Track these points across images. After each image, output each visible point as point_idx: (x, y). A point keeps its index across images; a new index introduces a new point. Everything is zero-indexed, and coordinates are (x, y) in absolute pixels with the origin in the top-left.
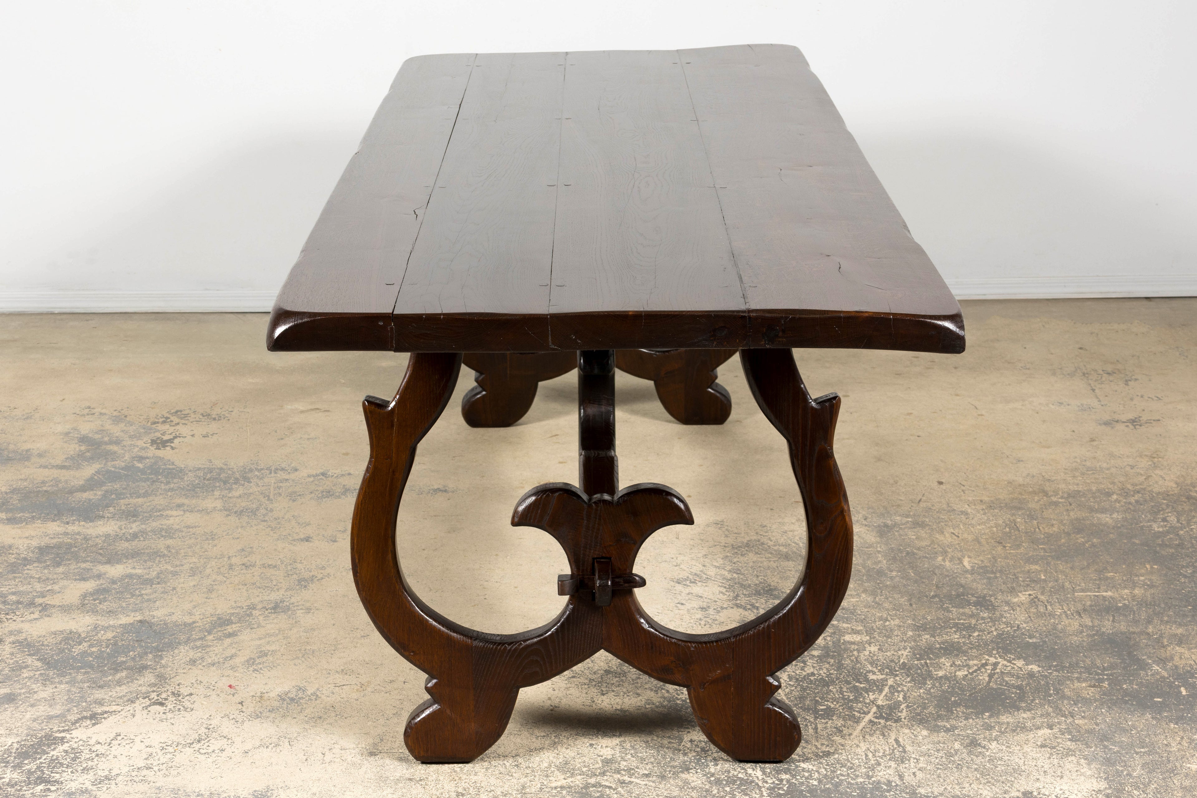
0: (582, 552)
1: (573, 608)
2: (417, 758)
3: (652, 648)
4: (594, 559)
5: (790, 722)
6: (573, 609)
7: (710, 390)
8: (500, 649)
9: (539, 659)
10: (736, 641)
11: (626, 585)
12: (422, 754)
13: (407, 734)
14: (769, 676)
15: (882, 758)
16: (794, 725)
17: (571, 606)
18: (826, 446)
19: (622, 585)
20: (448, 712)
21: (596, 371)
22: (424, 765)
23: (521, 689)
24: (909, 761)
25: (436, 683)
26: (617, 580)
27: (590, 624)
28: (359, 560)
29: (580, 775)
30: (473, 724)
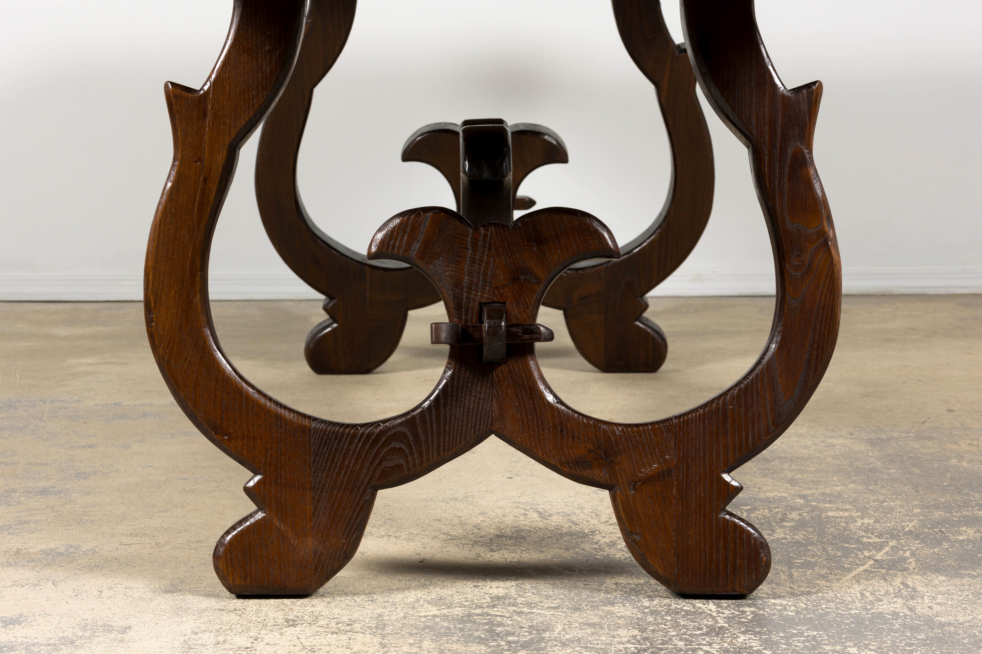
0: (465, 294)
1: (453, 374)
2: (231, 590)
3: (562, 430)
4: (481, 305)
5: (755, 539)
6: (452, 376)
7: (638, 323)
8: (349, 432)
9: (404, 447)
10: (680, 422)
11: (527, 337)
12: (238, 582)
13: (216, 556)
14: (725, 472)
15: (884, 596)
16: (761, 542)
17: (449, 373)
18: (803, 148)
19: (520, 336)
20: (276, 522)
21: (486, 175)
22: (241, 600)
23: (379, 491)
24: (922, 597)
25: (259, 482)
26: (514, 329)
27: (475, 396)
28: (155, 303)
29: (460, 607)
30: (310, 540)
